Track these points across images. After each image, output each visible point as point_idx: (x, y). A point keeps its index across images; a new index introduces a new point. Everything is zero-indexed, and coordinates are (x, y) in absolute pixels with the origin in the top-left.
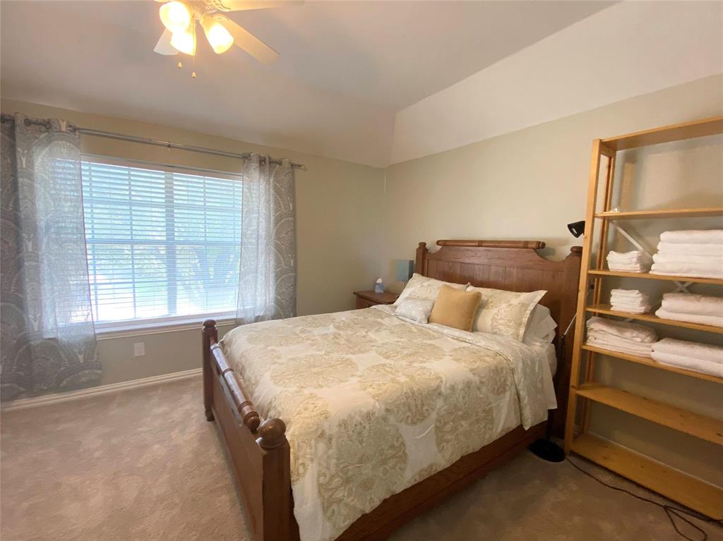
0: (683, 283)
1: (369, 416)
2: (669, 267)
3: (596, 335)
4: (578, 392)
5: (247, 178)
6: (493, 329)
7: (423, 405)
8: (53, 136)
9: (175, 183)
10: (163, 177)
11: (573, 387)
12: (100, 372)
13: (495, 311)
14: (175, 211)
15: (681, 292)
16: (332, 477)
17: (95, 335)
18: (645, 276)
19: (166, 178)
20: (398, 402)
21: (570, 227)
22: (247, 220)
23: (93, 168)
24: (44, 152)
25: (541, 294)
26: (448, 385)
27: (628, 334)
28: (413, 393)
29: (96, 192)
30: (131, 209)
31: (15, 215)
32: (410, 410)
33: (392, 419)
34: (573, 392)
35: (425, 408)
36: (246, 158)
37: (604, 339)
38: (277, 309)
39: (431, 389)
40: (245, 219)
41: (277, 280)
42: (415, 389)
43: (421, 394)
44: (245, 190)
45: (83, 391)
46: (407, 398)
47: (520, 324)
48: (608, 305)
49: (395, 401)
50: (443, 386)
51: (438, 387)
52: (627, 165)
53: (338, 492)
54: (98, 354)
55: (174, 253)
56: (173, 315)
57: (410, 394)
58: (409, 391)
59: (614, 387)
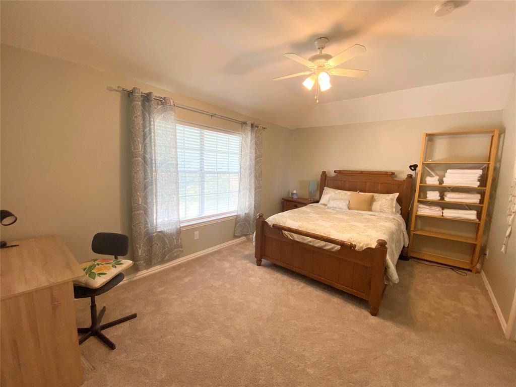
0: (449, 188)
2: (450, 182)
3: (421, 209)
4: (415, 233)
5: (244, 136)
6: (380, 210)
8: (167, 108)
9: (205, 136)
10: (199, 132)
11: (412, 231)
12: (181, 249)
13: (380, 202)
14: (205, 153)
15: (449, 191)
17: (180, 227)
18: (441, 186)
21: (410, 167)
22: (244, 159)
23: (185, 129)
24: (160, 117)
25: (397, 195)
27: (433, 208)
29: (187, 143)
31: (144, 156)
34: (412, 233)
36: (244, 123)
37: (424, 211)
40: (243, 158)
44: (243, 142)
45: (171, 263)
47: (393, 207)
48: (426, 197)
52: (429, 142)
54: (181, 239)
55: (204, 178)
56: (203, 215)
59: (421, 230)
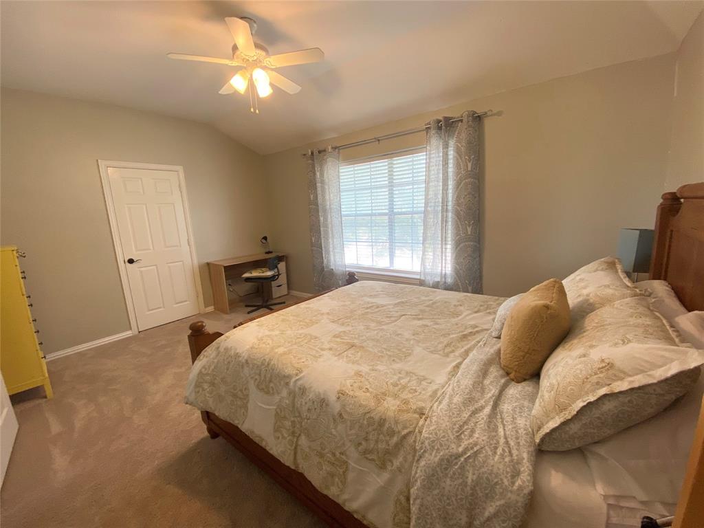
1: (237, 355)
5: (429, 148)
7: (270, 381)
9: (394, 166)
10: (387, 163)
14: (394, 189)
16: (208, 374)
19: (389, 164)
20: (255, 362)
26: (299, 383)
28: (268, 364)
30: (372, 192)
32: (260, 375)
33: (246, 370)
35: (272, 385)
36: (429, 127)
38: (455, 278)
39: (283, 373)
41: (457, 248)
42: (272, 363)
43: (273, 370)
44: (428, 160)
46: (263, 364)
49: (254, 359)
50: (293, 380)
51: (289, 377)
53: (205, 384)
57: (266, 364)
58: (267, 360)
